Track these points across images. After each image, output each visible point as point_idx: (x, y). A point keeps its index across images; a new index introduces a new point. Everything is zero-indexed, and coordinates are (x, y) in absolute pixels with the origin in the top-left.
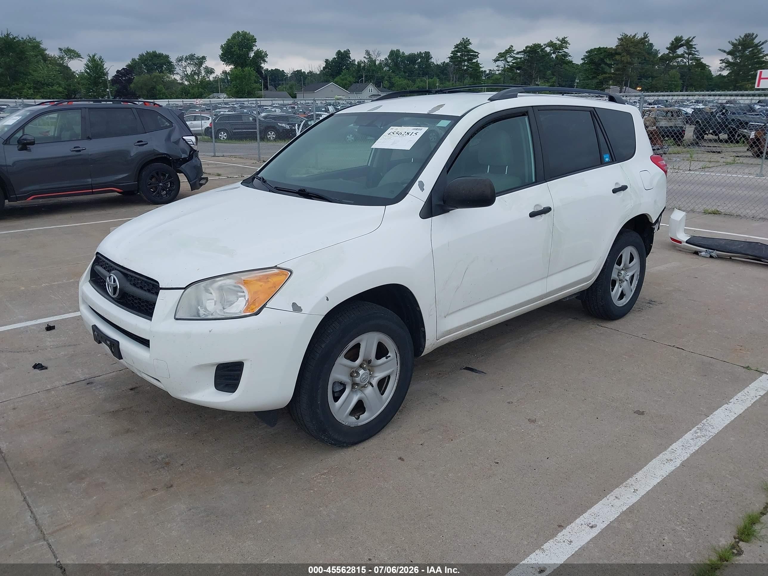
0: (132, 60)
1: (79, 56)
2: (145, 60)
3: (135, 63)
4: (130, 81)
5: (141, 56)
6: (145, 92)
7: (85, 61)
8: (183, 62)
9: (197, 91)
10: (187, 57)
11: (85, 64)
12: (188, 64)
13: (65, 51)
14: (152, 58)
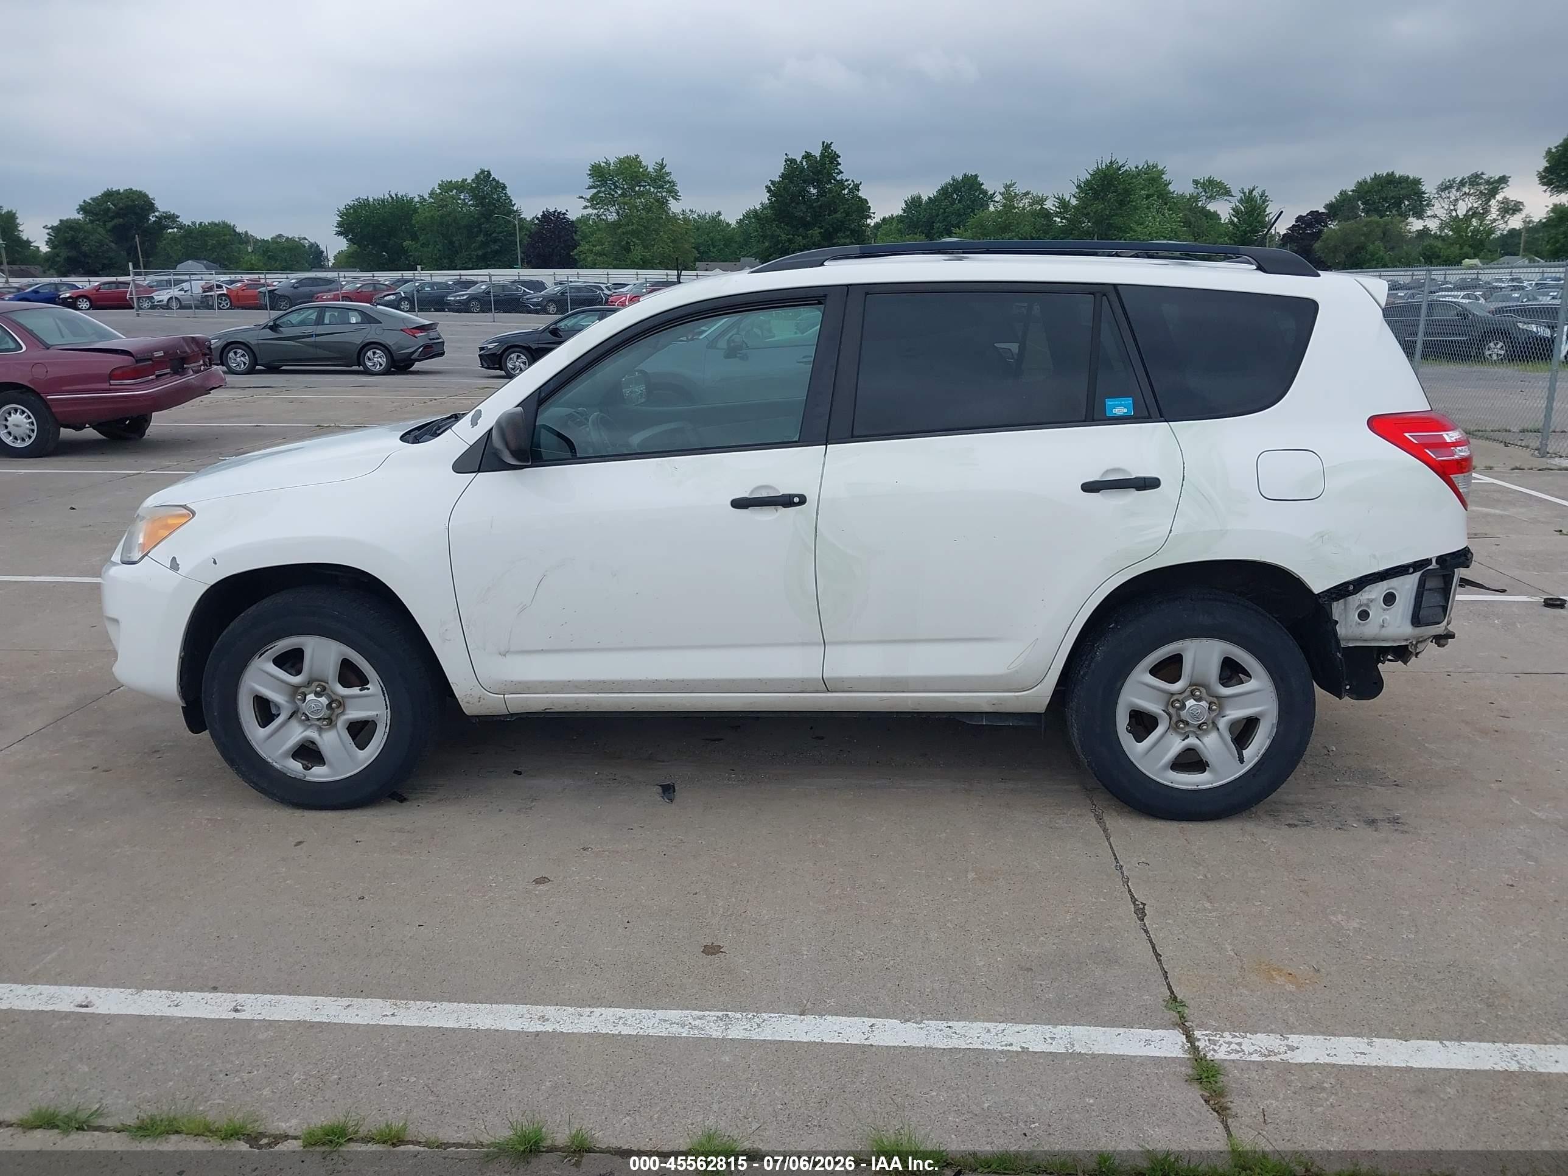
0: (1341, 193)
1: (1227, 193)
2: (1366, 193)
3: (1344, 200)
4: (1317, 235)
5: (1361, 185)
6: (1341, 257)
7: (1235, 202)
8: (1454, 190)
9: (1458, 251)
10: (1463, 179)
11: (1233, 209)
12: (1463, 195)
13: (1203, 185)
14: (1382, 186)
